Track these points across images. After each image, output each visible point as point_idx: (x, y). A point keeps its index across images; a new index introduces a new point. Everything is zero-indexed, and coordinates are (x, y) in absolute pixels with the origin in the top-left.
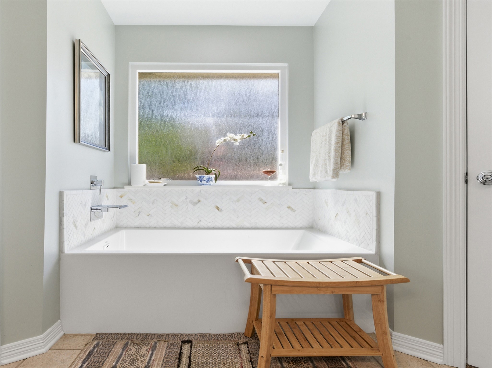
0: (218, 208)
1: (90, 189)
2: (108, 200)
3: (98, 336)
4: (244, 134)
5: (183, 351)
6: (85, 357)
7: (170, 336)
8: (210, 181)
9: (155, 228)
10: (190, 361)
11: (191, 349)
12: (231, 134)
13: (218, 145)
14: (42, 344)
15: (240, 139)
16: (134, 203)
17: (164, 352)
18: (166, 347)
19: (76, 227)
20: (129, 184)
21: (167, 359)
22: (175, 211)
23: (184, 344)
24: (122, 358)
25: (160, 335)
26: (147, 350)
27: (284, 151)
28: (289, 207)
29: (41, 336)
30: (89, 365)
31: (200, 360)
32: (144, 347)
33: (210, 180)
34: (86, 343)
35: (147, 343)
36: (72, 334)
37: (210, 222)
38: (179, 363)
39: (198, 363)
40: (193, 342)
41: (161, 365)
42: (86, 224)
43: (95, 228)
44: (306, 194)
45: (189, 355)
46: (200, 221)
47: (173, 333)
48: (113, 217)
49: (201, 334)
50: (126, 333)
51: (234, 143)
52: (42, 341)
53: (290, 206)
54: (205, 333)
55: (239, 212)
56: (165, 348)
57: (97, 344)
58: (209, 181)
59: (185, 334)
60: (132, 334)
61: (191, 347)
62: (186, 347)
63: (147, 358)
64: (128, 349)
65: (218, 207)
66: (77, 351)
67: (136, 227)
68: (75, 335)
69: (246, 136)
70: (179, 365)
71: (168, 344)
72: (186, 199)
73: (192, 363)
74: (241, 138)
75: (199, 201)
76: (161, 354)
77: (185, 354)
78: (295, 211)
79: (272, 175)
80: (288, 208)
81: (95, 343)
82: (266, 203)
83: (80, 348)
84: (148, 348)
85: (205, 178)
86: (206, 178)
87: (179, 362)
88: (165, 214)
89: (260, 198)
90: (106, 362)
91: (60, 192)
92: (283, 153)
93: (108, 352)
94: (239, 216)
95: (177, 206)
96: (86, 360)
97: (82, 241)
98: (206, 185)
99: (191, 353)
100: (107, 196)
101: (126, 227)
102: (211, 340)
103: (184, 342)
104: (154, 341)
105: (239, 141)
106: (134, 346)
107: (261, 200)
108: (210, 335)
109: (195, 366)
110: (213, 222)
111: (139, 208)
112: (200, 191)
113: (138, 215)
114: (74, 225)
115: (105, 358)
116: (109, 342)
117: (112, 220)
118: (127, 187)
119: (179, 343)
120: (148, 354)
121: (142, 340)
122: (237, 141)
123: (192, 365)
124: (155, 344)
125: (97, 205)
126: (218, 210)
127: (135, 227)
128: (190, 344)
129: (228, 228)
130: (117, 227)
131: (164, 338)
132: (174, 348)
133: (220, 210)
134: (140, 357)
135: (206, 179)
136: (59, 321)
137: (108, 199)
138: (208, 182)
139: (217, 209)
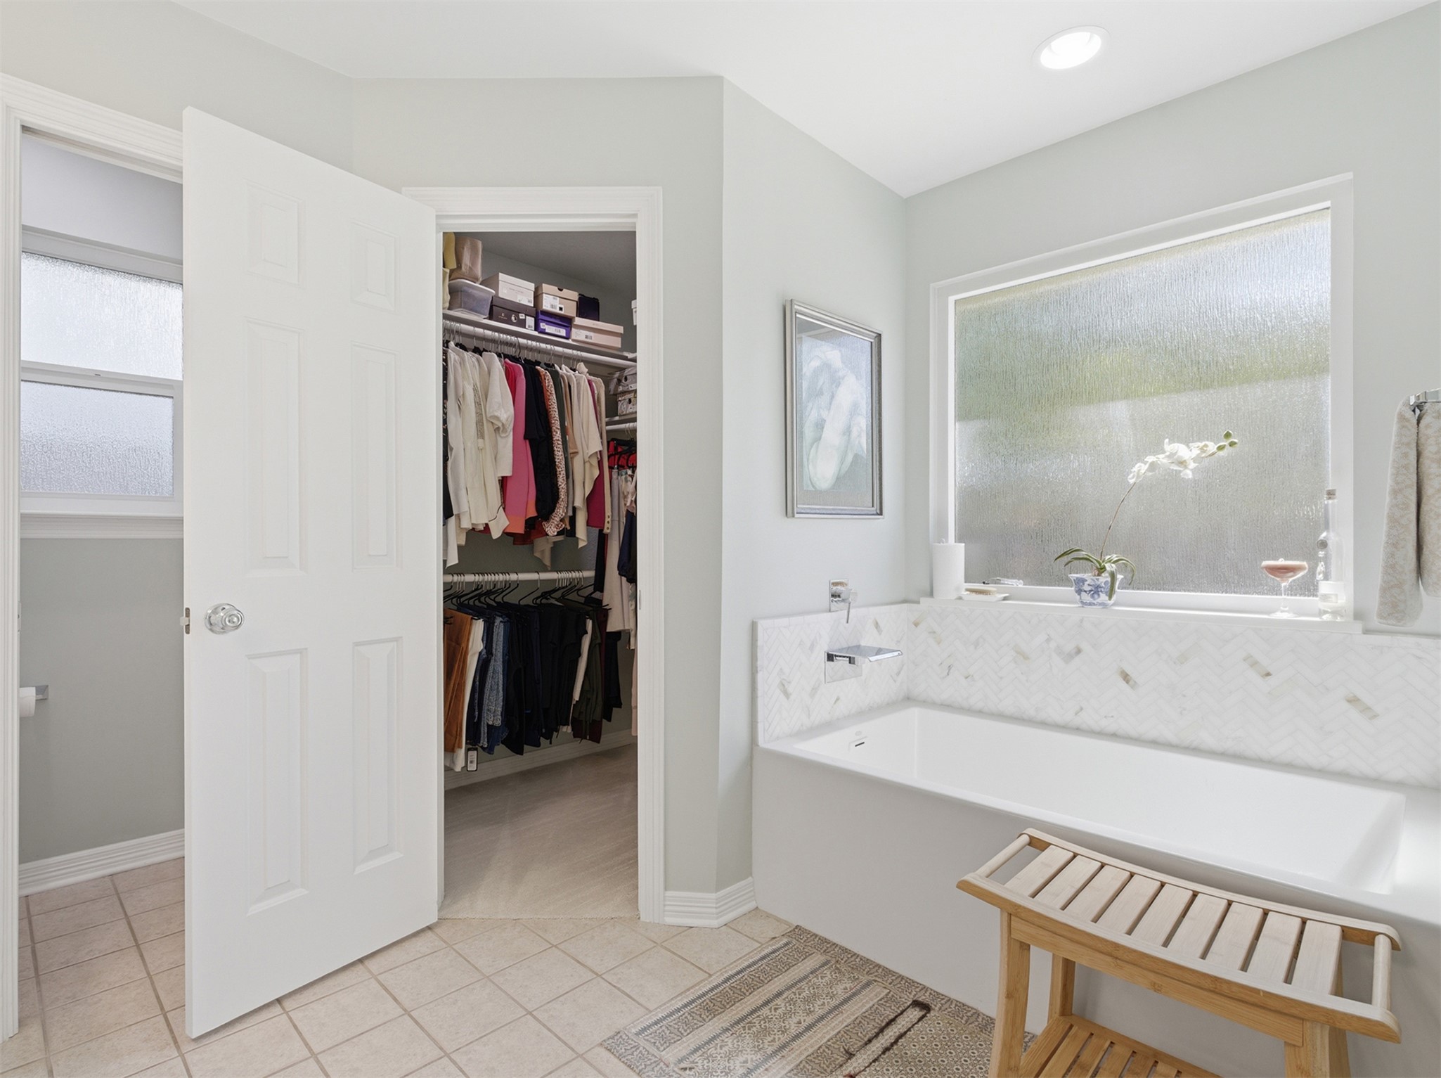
0: (1126, 677)
1: (830, 611)
2: (880, 634)
3: (798, 930)
4: (1207, 443)
5: (899, 1020)
6: (756, 958)
7: (903, 982)
8: (1100, 593)
9: (980, 713)
10: (896, 1042)
11: (917, 1023)
12: (1174, 442)
13: (1135, 483)
14: (714, 910)
15: (1195, 460)
16: (939, 643)
17: (868, 1006)
18: (879, 999)
19: (787, 694)
20: (931, 594)
21: (863, 1021)
22: (1022, 673)
23: (913, 1008)
24: (800, 985)
25: (887, 972)
26: (846, 989)
27: (1337, 494)
28: (1353, 700)
29: (713, 896)
30: (753, 973)
31: (912, 1051)
32: (846, 981)
33: (1101, 591)
34: (773, 936)
35: (857, 977)
36: (766, 912)
37: (1105, 717)
38: (875, 1036)
39: (906, 1054)
40: (932, 1012)
41: (845, 1024)
42: (815, 690)
43: (838, 699)
44: (1419, 658)
45: (902, 1031)
46: (1082, 709)
47: (911, 978)
48: (898, 674)
49: (960, 1003)
50: (839, 943)
51: (1180, 471)
52: (714, 906)
53: (1355, 696)
54: (970, 1005)
55: (1184, 696)
56: (876, 1000)
57: (787, 944)
58: (1099, 595)
59: (931, 990)
60: (845, 950)
61: (920, 1019)
62: (915, 1013)
63: (834, 1002)
64: (820, 973)
65: (1127, 675)
66: (754, 942)
67: (945, 705)
68: (768, 916)
69: (1212, 447)
70: (873, 1039)
71: (887, 995)
72: (1048, 640)
73: (895, 1047)
74: (1198, 455)
75: (1079, 651)
76: (863, 1005)
77: (899, 1026)
78: (1375, 716)
79: (1294, 581)
80: (1349, 701)
81: (785, 940)
82: (1268, 674)
83: (760, 940)
84: (850, 986)
85: (1086, 583)
86: (1089, 585)
87: (877, 1035)
88: (1001, 678)
89: (1252, 656)
90: (776, 979)
91: (753, 622)
92: (1336, 501)
93: (791, 965)
94: (1185, 709)
95: (1026, 658)
96: (754, 963)
97: (802, 725)
98: (1090, 604)
99: (909, 1030)
100: (877, 623)
101: (924, 702)
102: (970, 1024)
103: (916, 1004)
104: (870, 978)
105: (1192, 465)
106: (833, 973)
107: (1254, 664)
108: (977, 1013)
109: (896, 1055)
110: (1112, 717)
111: (949, 656)
112: (1082, 621)
113: (946, 674)
114: (781, 690)
115: (781, 972)
116: (804, 948)
117: (895, 681)
118: (925, 602)
119: (906, 1003)
120: (842, 995)
121: (853, 968)
122: (1186, 467)
123: (891, 1051)
124: (868, 984)
125: (845, 645)
126: (1127, 682)
127: (942, 705)
128: (922, 1013)
129: (1155, 743)
130: (908, 698)
131: (890, 981)
132: (890, 1007)
133: (1131, 683)
134: (827, 996)
135: (1089, 588)
136: (750, 878)
137: (878, 631)
138: (1096, 596)
139: (1124, 680)
